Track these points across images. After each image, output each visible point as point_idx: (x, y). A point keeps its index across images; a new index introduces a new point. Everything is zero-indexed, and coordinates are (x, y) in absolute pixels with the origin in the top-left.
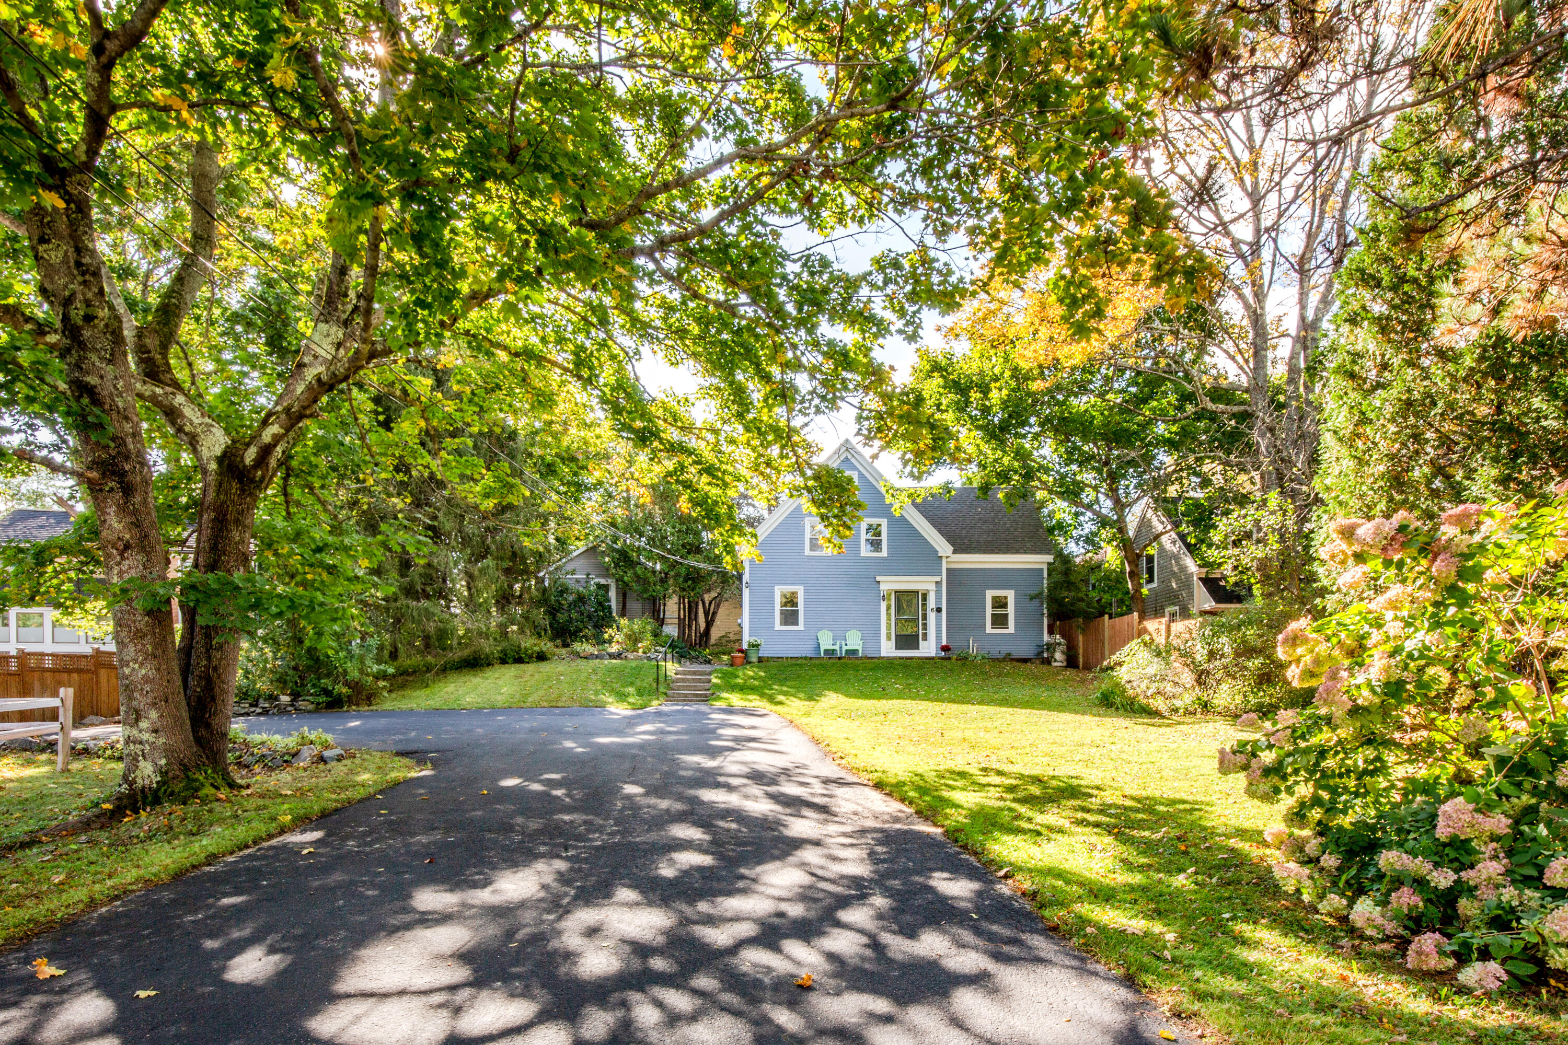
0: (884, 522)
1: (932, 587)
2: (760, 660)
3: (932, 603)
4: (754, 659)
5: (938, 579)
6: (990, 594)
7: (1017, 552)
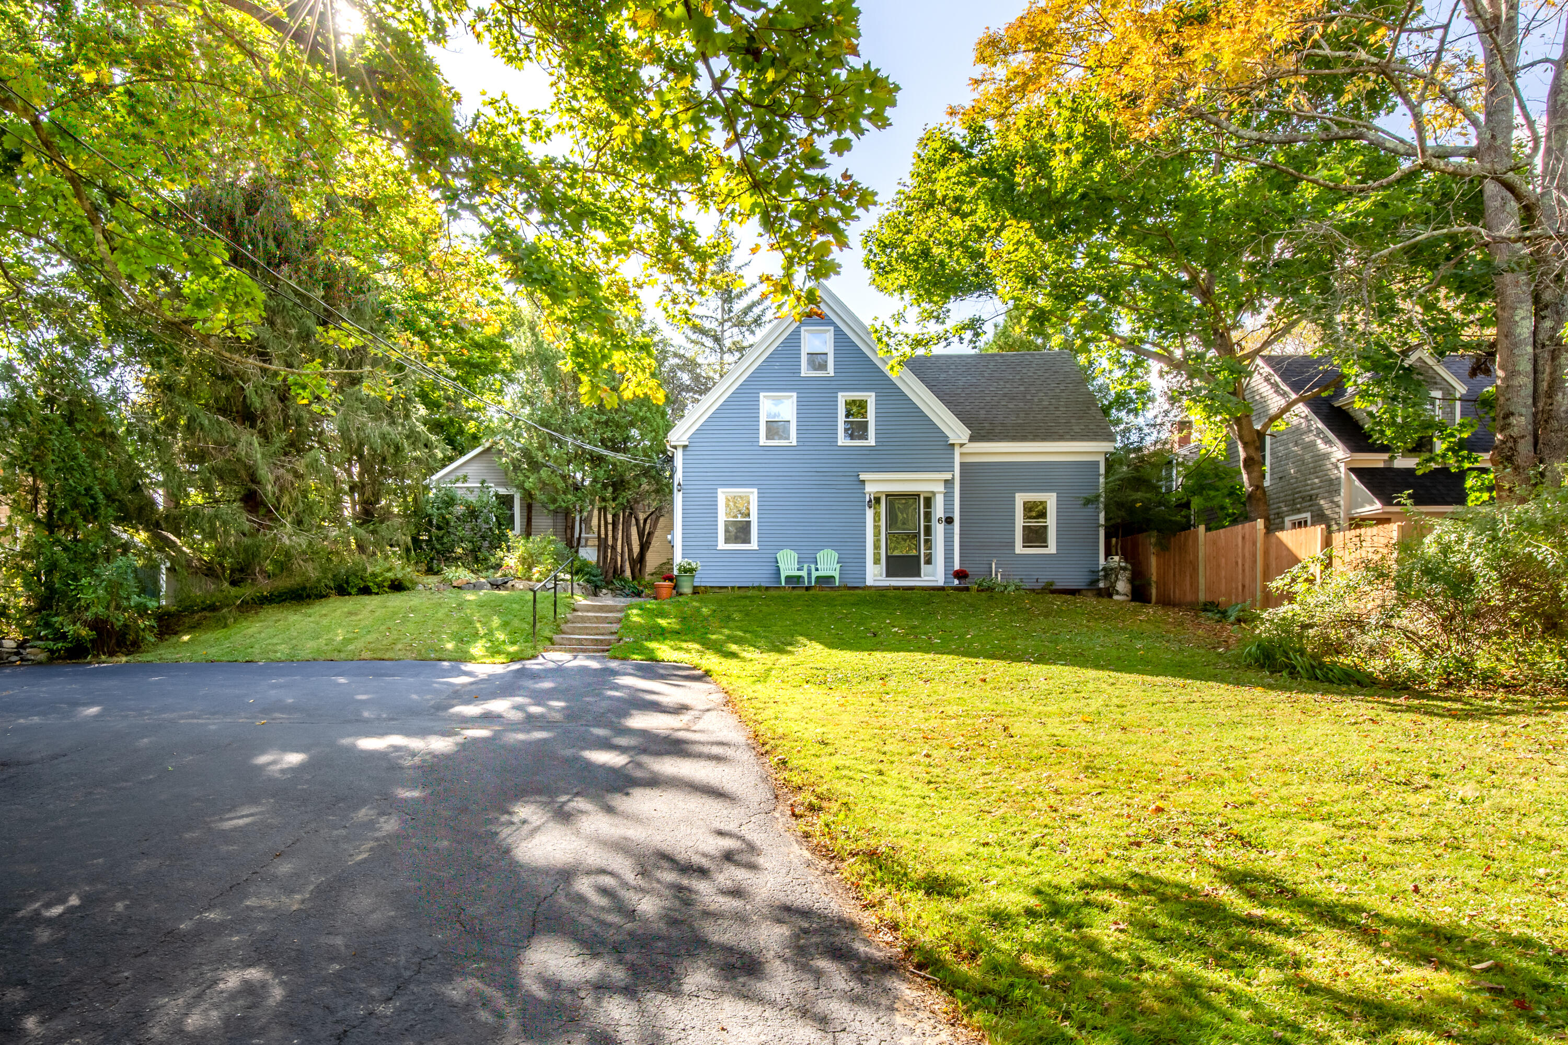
0: (871, 398)
1: (940, 488)
2: (696, 591)
3: (939, 510)
4: (687, 589)
5: (948, 476)
6: (1021, 498)
7: (1061, 438)
